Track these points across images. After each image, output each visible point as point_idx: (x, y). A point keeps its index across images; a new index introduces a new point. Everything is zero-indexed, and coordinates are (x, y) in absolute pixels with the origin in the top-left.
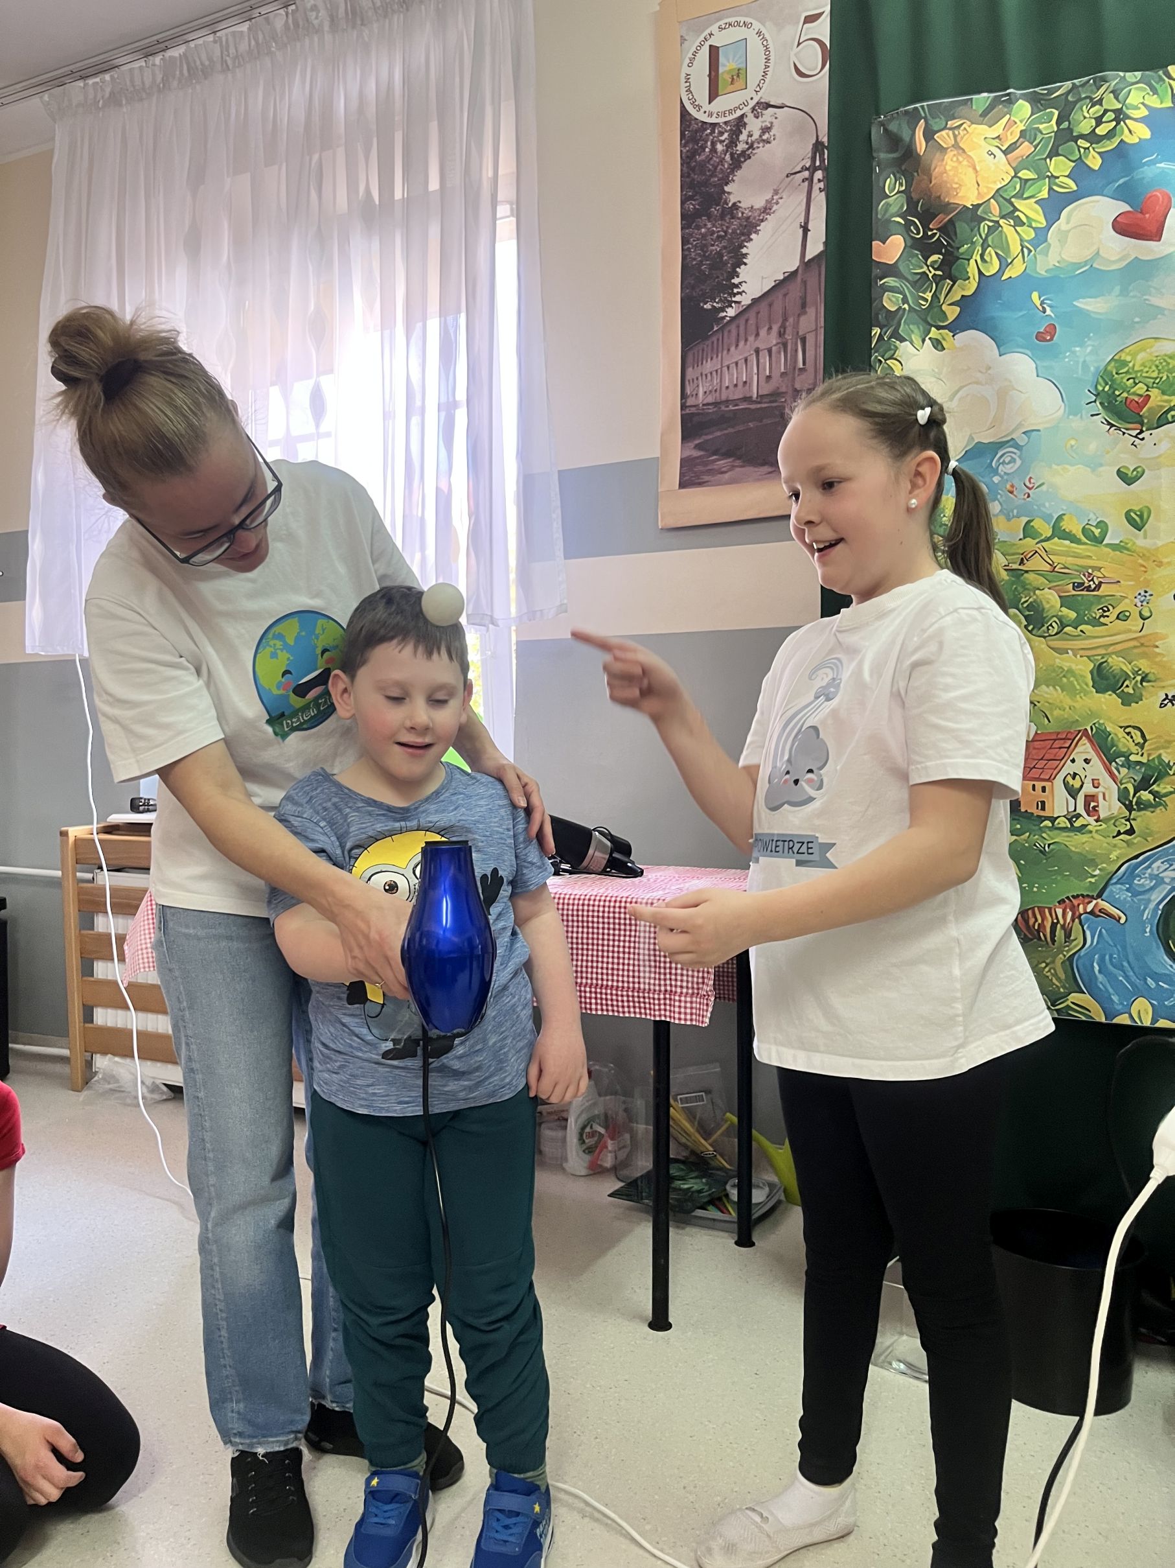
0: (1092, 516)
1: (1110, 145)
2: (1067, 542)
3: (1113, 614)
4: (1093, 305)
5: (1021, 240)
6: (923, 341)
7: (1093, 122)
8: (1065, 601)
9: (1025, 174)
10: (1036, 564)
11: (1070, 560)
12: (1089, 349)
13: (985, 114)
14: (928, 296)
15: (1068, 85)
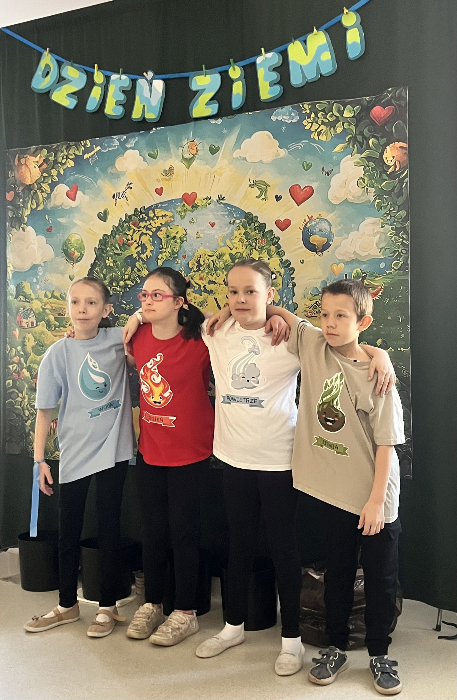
0: (63, 291)
1: (65, 167)
2: (56, 300)
3: (68, 324)
4: (62, 220)
5: (43, 197)
6: (20, 228)
7: (62, 158)
8: (56, 319)
9: (45, 175)
10: (48, 306)
11: (56, 306)
12: (61, 235)
13: (34, 152)
14: (21, 213)
15: (56, 144)
